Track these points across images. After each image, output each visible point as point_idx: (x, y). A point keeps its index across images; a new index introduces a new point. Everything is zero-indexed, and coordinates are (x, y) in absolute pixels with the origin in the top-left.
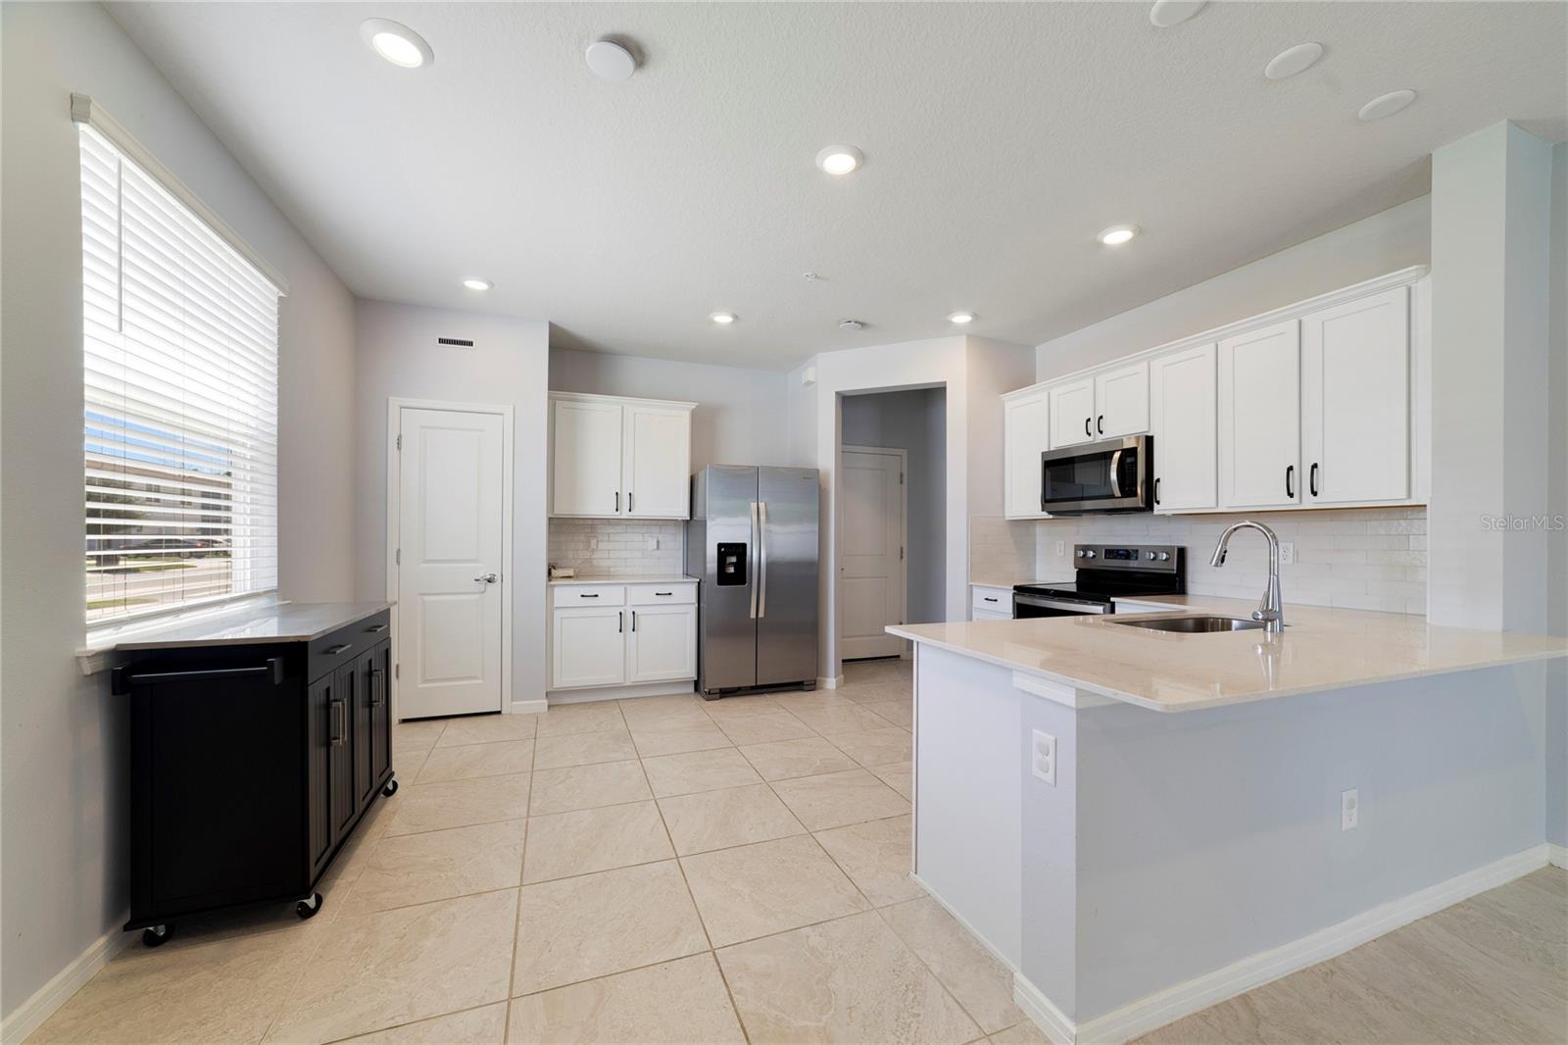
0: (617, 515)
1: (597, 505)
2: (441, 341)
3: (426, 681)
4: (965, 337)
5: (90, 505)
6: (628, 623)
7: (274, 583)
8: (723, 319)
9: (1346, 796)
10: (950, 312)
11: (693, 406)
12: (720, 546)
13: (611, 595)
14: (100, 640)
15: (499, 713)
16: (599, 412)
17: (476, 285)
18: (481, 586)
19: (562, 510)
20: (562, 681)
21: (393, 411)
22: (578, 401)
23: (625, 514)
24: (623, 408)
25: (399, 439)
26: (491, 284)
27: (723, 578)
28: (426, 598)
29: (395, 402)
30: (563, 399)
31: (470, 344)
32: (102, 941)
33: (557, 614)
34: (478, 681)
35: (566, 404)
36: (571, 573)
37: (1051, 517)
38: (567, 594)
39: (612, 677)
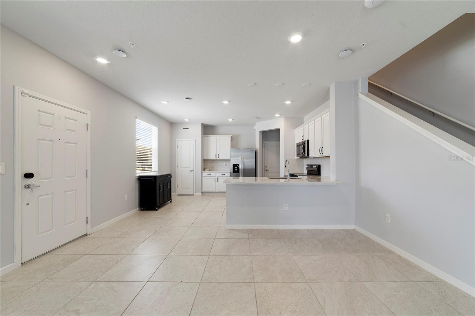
0: (216, 159)
1: (212, 157)
2: (184, 129)
3: (181, 188)
4: (283, 118)
5: (137, 160)
6: (216, 180)
7: (157, 170)
8: (230, 120)
9: (284, 205)
10: (275, 114)
11: (231, 136)
12: (233, 165)
13: (213, 174)
14: (138, 175)
15: (193, 195)
16: (212, 139)
17: (187, 120)
18: (190, 172)
19: (206, 158)
20: (204, 190)
21: (176, 142)
22: (208, 137)
23: (218, 159)
24: (217, 138)
25: (177, 146)
26: (189, 119)
27: (234, 171)
28: (182, 174)
29: (177, 140)
30: (205, 137)
31: (188, 129)
32: (138, 208)
33: (203, 178)
34: (190, 189)
35: (206, 137)
36: (208, 170)
37: (299, 158)
38: (205, 174)
39: (214, 190)
